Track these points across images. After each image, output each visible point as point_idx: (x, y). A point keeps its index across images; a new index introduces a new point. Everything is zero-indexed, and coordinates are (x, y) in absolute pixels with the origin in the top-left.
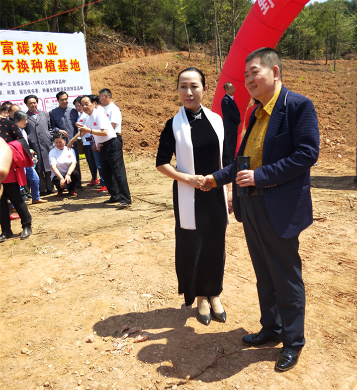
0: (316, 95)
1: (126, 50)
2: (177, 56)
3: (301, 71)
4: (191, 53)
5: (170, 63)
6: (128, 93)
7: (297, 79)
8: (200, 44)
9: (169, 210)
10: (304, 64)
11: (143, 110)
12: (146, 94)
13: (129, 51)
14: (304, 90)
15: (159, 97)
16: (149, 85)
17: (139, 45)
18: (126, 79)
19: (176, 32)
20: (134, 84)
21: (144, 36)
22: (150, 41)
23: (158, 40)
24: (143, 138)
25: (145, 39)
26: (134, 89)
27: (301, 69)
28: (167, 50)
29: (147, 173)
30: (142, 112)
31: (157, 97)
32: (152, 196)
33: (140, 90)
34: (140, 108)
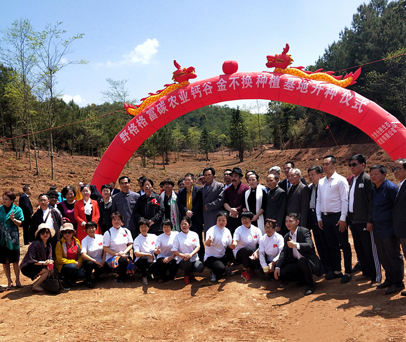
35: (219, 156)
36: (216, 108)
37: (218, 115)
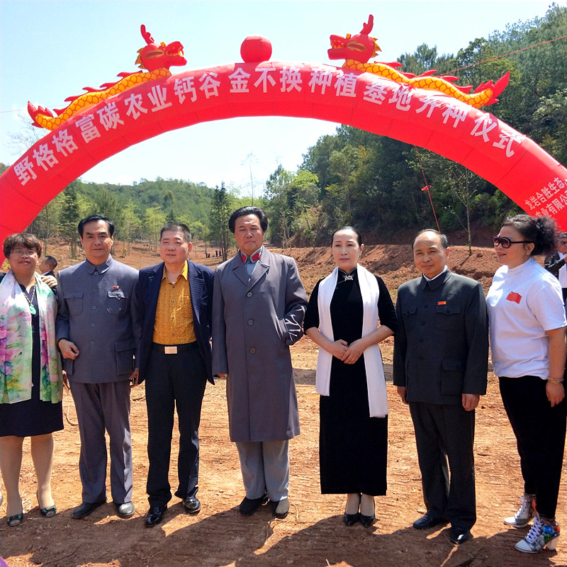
36: (188, 186)
37: (190, 195)
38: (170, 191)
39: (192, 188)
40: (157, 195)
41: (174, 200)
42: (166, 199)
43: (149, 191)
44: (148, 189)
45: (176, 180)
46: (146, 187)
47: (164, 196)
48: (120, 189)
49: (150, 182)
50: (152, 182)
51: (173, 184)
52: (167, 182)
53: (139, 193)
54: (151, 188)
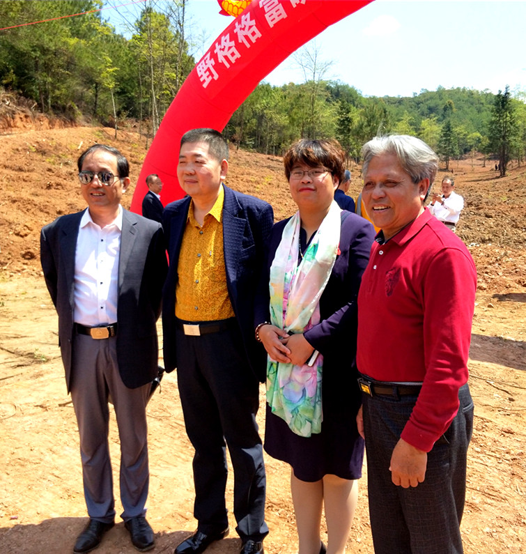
0: (285, 202)
1: (21, 118)
2: (97, 133)
3: (268, 170)
4: (119, 132)
5: (86, 142)
6: (15, 178)
7: (262, 179)
8: (134, 119)
9: (37, 365)
10: (272, 160)
11: (35, 205)
12: (43, 182)
13: (24, 119)
14: (270, 195)
15: (63, 188)
16: (49, 170)
17: (42, 112)
18: (14, 158)
19: (98, 101)
20: (26, 168)
21: (49, 101)
22: (58, 109)
23: (71, 108)
24: (29, 246)
25: (52, 106)
26: (25, 175)
27: (269, 167)
28: (84, 123)
29: (21, 301)
30: (33, 208)
31: (59, 187)
32: (16, 340)
33: (34, 176)
34: (30, 202)
35: (466, 167)
36: (471, 94)
37: (472, 104)
38: (451, 101)
39: (475, 96)
40: (437, 106)
41: (454, 110)
42: (445, 109)
43: (429, 102)
44: (428, 100)
45: (458, 89)
46: (426, 98)
47: (443, 106)
48: (400, 101)
49: (430, 92)
50: (433, 92)
51: (455, 93)
52: (448, 91)
53: (418, 104)
54: (431, 98)
